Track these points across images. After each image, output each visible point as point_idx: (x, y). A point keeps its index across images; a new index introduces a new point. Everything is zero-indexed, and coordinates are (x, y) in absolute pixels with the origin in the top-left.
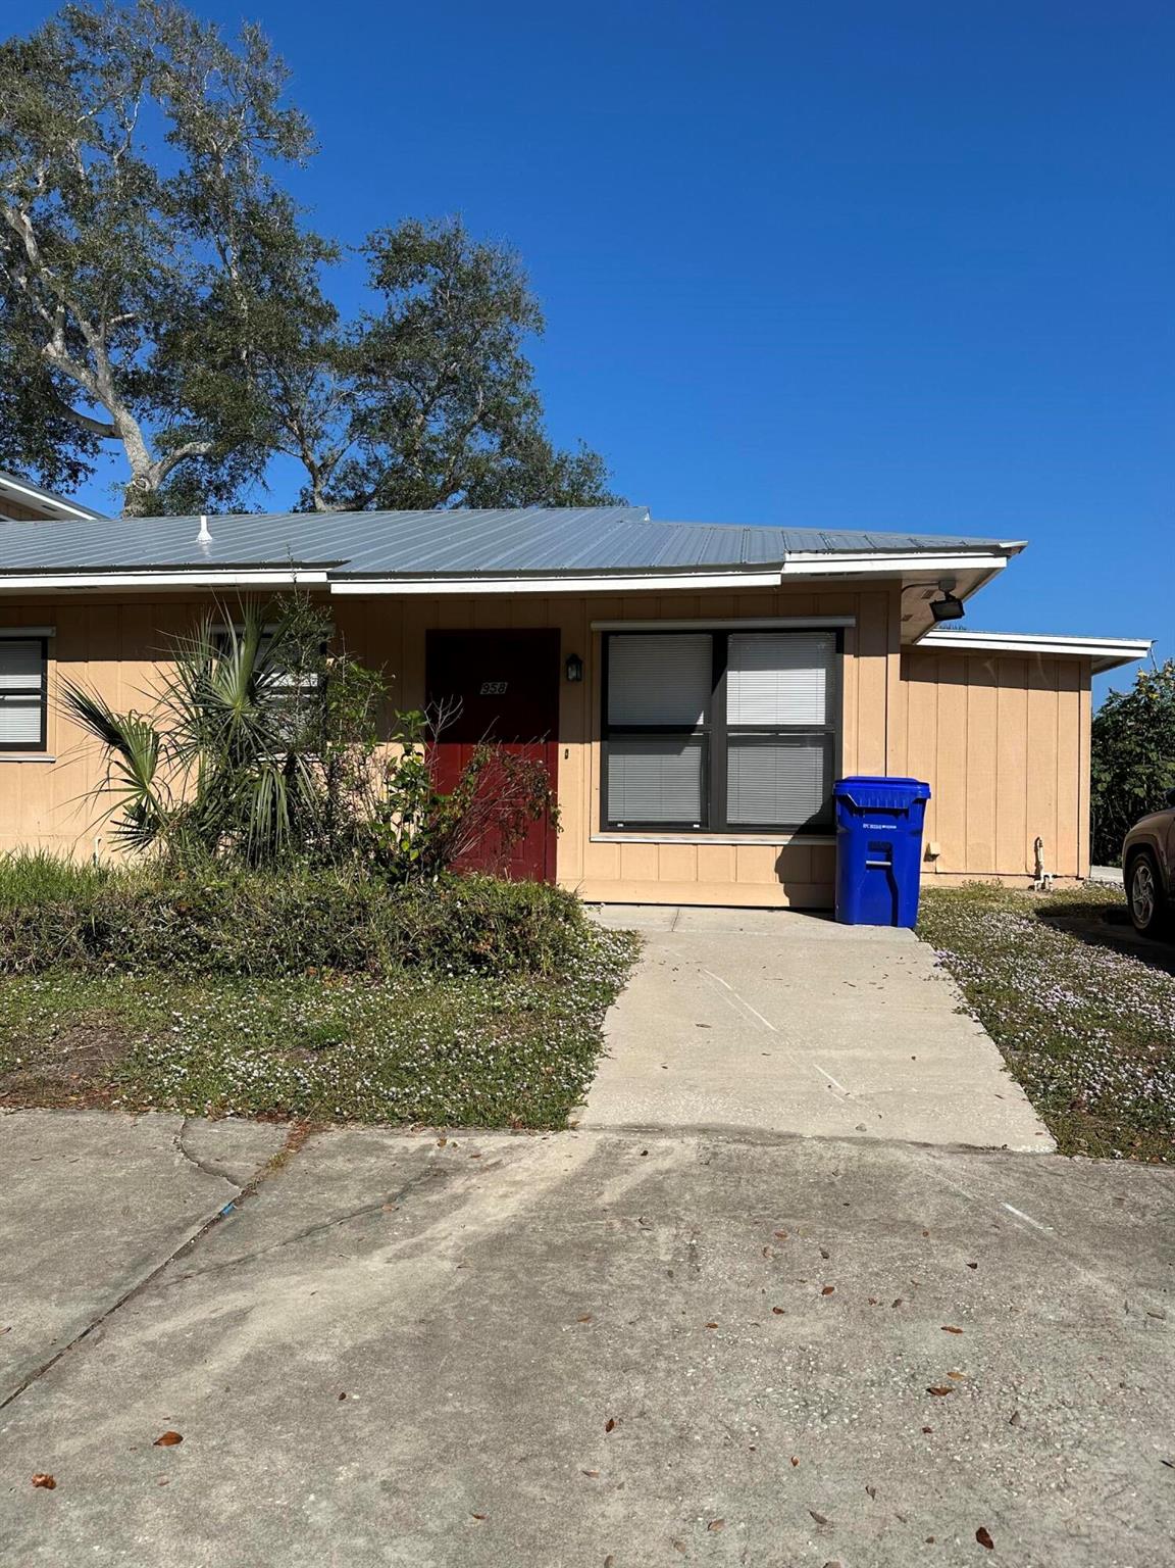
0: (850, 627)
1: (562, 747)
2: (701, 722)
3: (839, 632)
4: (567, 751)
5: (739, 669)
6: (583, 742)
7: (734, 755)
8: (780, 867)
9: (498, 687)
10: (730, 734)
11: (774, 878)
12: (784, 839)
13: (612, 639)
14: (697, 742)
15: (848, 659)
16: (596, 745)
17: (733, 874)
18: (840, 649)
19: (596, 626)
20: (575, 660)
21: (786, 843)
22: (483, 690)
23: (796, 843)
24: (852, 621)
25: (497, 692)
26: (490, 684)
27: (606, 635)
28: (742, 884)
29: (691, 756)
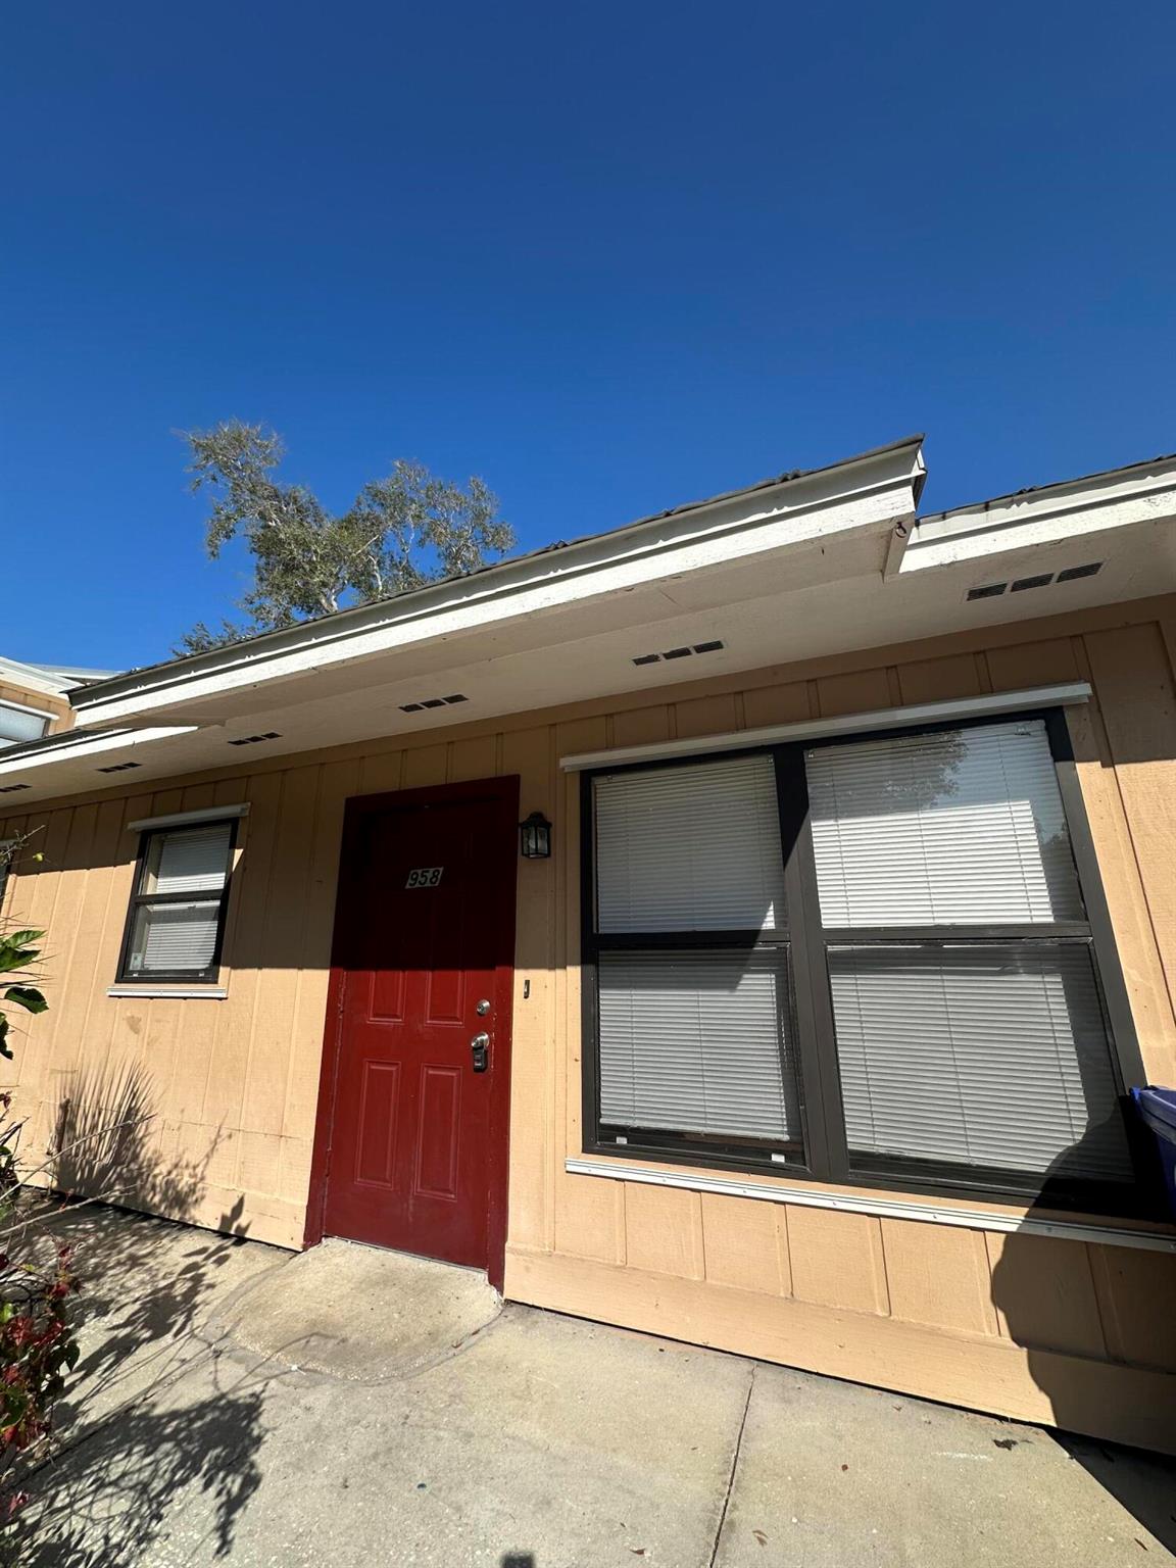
0: (1076, 705)
1: (520, 976)
2: (769, 923)
3: (1052, 718)
4: (527, 983)
5: (836, 814)
6: (552, 967)
7: (846, 990)
8: (1007, 1287)
9: (429, 875)
10: (830, 948)
11: (992, 1326)
12: (1010, 1218)
13: (599, 782)
14: (764, 964)
15: (1090, 775)
16: (574, 973)
17: (878, 1291)
18: (1062, 751)
19: (569, 762)
20: (540, 822)
21: (1013, 1228)
22: (410, 881)
23: (1041, 1230)
24: (1082, 690)
25: (428, 884)
26: (420, 871)
27: (587, 776)
28: (902, 1326)
29: (758, 990)
